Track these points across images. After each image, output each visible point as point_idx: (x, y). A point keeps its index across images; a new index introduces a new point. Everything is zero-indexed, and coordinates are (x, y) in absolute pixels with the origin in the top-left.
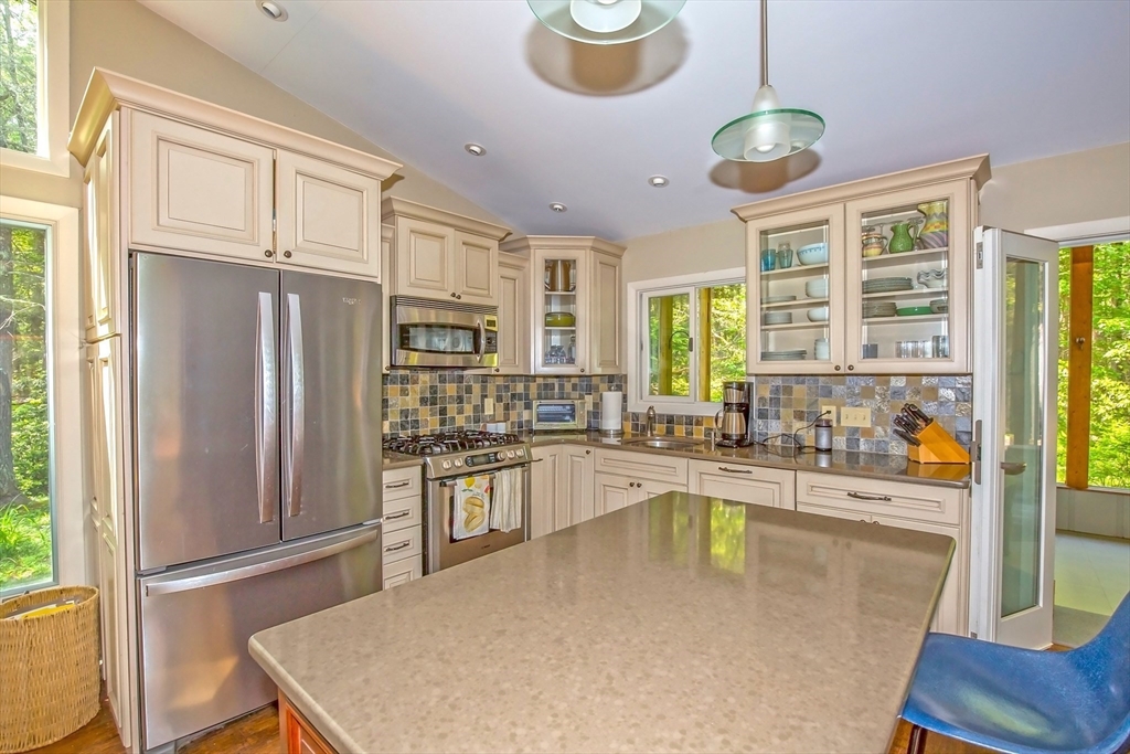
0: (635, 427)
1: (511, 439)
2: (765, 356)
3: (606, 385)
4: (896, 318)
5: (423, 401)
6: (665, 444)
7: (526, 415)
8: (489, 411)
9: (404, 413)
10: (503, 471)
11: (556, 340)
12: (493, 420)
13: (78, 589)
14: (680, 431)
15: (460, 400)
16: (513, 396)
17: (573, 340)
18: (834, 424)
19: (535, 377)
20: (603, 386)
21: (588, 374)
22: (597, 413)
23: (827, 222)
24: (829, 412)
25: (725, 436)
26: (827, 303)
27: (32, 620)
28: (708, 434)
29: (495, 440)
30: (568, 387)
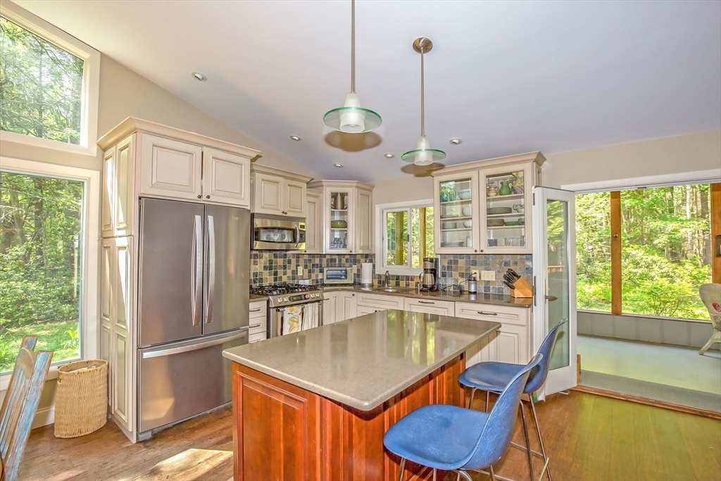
0: (380, 282)
1: (313, 288)
2: (443, 245)
3: (364, 260)
4: (504, 227)
5: (265, 268)
6: (395, 290)
7: (320, 276)
8: (300, 273)
9: (256, 274)
10: (309, 304)
11: (337, 235)
12: (302, 278)
13: (95, 361)
14: (403, 284)
15: (285, 267)
16: (313, 265)
17: (346, 235)
18: (478, 279)
19: (325, 255)
20: (362, 260)
21: (354, 253)
22: (359, 275)
23: (470, 179)
24: (475, 273)
25: (424, 286)
26: (471, 219)
27: (81, 373)
28: (416, 285)
29: (304, 288)
30: (344, 261)
